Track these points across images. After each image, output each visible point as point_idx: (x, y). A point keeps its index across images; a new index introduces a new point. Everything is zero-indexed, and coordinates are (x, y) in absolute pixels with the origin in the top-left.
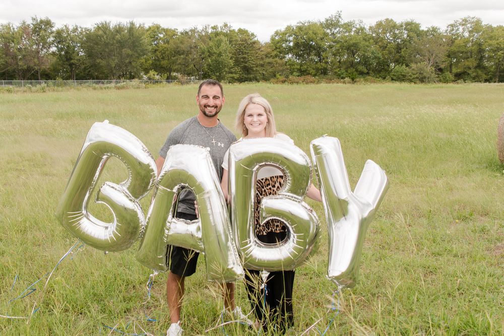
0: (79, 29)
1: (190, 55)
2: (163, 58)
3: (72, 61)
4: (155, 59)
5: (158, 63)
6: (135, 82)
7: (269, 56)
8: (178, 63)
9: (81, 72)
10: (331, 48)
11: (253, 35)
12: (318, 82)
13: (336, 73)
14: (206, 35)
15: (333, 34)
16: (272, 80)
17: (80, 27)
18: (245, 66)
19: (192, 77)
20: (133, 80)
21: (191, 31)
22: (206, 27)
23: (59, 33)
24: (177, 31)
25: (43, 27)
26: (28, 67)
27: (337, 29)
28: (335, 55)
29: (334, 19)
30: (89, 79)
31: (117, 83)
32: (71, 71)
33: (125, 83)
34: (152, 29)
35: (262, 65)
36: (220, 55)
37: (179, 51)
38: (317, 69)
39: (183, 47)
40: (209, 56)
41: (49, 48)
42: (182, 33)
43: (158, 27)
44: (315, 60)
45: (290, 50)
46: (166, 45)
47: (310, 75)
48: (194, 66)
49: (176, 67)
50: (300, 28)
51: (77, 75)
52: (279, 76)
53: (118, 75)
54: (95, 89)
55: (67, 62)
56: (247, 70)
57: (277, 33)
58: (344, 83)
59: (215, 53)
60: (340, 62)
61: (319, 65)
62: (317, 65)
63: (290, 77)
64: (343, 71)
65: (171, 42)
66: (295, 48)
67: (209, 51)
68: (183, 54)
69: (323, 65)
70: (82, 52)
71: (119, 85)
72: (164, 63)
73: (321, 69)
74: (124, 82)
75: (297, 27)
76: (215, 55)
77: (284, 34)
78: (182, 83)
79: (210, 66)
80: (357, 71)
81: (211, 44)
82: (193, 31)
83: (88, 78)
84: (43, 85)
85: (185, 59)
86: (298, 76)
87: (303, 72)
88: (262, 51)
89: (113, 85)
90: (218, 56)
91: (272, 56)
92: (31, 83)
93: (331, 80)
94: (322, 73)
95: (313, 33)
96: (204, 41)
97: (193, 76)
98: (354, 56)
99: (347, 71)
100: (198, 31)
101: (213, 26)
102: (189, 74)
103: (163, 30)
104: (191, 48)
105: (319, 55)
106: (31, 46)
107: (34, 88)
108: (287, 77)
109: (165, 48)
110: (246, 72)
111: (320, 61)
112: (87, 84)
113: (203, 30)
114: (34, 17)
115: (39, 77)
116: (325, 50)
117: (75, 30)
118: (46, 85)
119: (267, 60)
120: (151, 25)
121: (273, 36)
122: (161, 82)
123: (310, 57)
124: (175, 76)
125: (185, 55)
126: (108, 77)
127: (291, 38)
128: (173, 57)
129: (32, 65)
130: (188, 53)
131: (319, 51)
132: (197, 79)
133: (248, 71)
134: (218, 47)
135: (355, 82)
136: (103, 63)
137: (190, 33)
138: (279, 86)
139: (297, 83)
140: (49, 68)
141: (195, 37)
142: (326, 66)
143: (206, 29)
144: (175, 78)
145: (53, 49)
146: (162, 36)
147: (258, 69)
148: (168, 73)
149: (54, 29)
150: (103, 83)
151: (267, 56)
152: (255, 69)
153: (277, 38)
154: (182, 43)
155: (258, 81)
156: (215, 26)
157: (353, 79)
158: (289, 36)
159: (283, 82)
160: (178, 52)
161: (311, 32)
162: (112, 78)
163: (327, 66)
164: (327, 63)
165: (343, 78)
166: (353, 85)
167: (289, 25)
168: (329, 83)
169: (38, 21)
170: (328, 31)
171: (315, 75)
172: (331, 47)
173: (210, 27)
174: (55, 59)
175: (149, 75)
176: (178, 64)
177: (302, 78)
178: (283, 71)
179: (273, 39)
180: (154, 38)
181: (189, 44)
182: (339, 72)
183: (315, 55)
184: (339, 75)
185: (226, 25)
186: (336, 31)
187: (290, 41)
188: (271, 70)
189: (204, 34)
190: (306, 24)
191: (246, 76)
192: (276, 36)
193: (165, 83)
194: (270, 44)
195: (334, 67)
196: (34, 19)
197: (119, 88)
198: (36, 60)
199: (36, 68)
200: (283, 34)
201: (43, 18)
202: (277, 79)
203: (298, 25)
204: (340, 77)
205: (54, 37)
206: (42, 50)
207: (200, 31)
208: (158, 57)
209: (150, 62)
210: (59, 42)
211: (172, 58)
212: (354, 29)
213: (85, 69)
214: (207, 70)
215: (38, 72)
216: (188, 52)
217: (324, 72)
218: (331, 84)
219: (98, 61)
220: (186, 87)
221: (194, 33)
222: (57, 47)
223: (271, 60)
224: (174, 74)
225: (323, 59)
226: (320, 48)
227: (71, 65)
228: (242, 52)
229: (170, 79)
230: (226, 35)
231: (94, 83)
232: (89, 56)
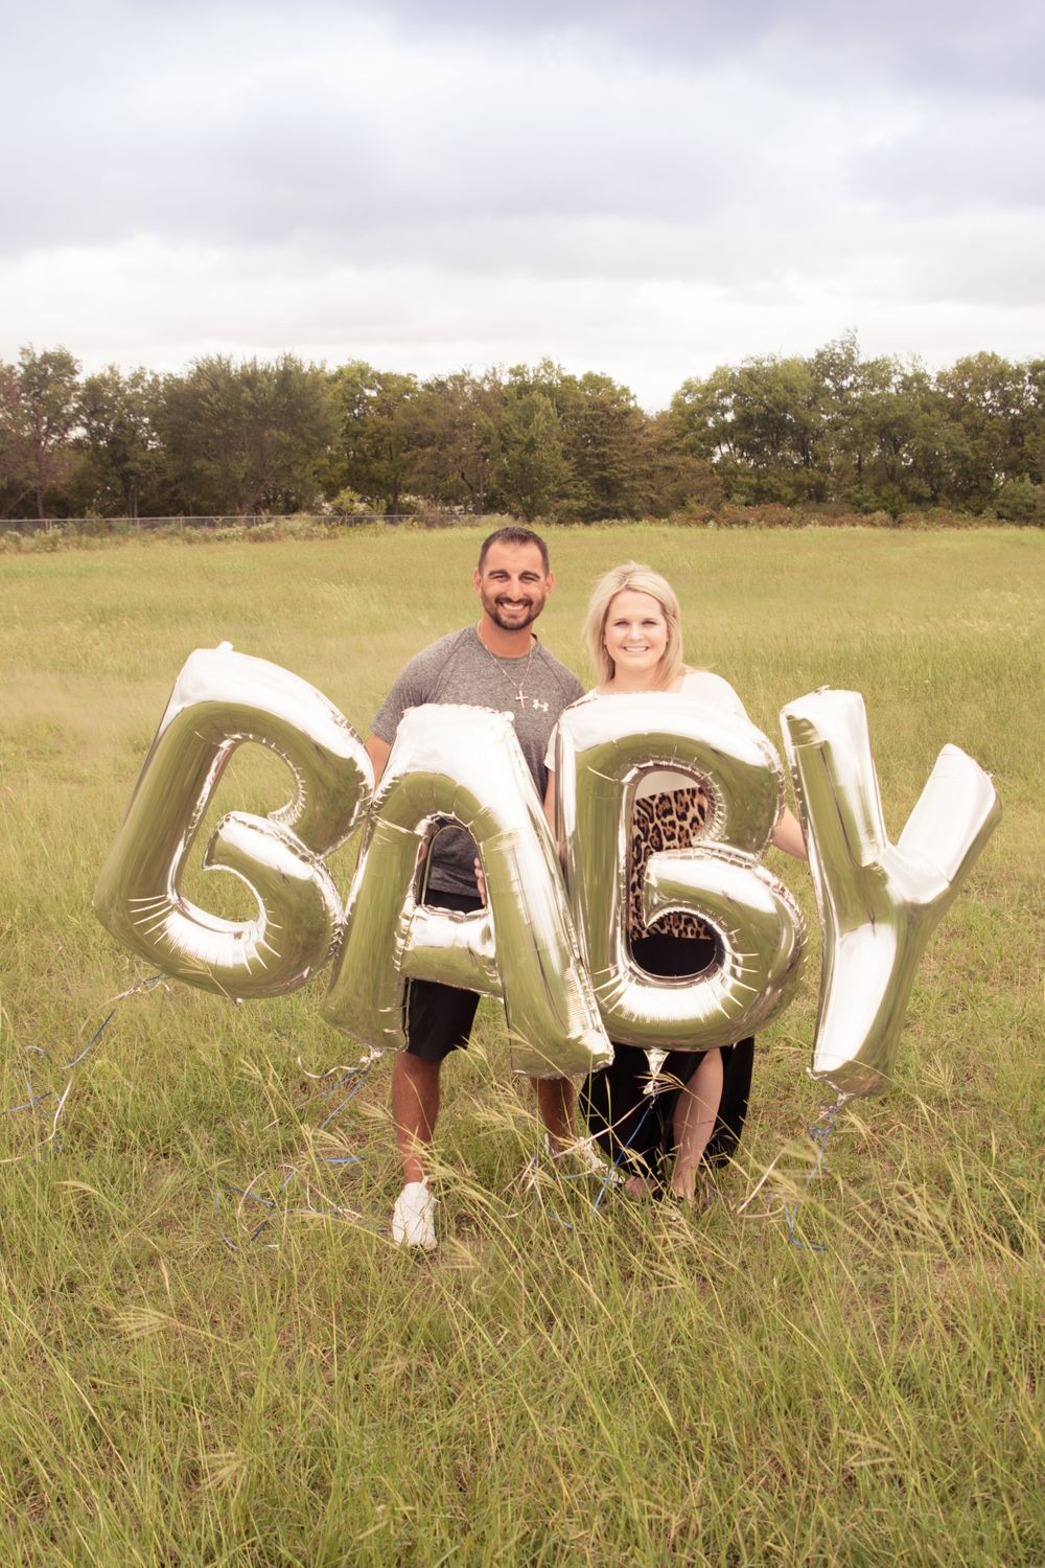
0: (149, 378)
1: (449, 447)
2: (377, 455)
3: (129, 465)
4: (355, 458)
5: (363, 468)
6: (300, 521)
7: (668, 448)
8: (416, 469)
9: (153, 495)
10: (837, 429)
11: (625, 391)
12: (801, 524)
13: (849, 496)
14: (492, 391)
15: (840, 391)
16: (675, 515)
17: (152, 373)
18: (603, 479)
19: (457, 508)
20: (295, 515)
21: (454, 378)
22: (494, 369)
23: (94, 389)
24: (414, 380)
25: (50, 371)
26: (11, 483)
27: (851, 379)
28: (845, 447)
29: (838, 350)
30: (175, 515)
31: (250, 523)
32: (127, 491)
33: (272, 525)
34: (348, 376)
35: (649, 476)
36: (531, 446)
37: (420, 437)
38: (799, 487)
39: (432, 424)
40: (504, 450)
41: (66, 431)
42: (428, 387)
43: (362, 371)
44: (792, 462)
45: (724, 433)
46: (384, 420)
47: (778, 504)
48: (463, 475)
49: (411, 480)
50: (751, 375)
51: (142, 503)
52: (694, 505)
53: (253, 501)
54: (190, 541)
55: (114, 469)
56: (607, 487)
57: (689, 388)
58: (872, 524)
59: (517, 442)
60: (859, 467)
61: (803, 476)
62: (797, 475)
63: (726, 508)
64: (868, 492)
65: (397, 411)
66: (738, 428)
67: (502, 437)
68: (430, 443)
69: (816, 474)
70: (153, 439)
71: (255, 529)
72: (380, 468)
73: (809, 486)
74: (269, 520)
75: (743, 371)
76: (520, 448)
77: (709, 389)
78: (430, 525)
79: (506, 475)
80: (904, 490)
81: (507, 416)
82: (459, 380)
83: (171, 510)
84: (53, 531)
85: (436, 456)
86: (747, 504)
87: (761, 495)
88: (648, 435)
89: (238, 529)
90: (527, 450)
91: (677, 449)
92: (19, 528)
93: (835, 516)
94: (811, 497)
95: (786, 387)
96: (488, 410)
97: (457, 504)
98: (897, 451)
99: (878, 493)
100: (473, 382)
101: (514, 366)
102: (447, 500)
103: (379, 378)
104: (455, 427)
105: (802, 448)
106: (20, 426)
107: (26, 541)
108: (717, 507)
109: (383, 427)
110: (605, 493)
111: (807, 461)
112: (166, 528)
113: (486, 378)
114: (27, 347)
115: (41, 509)
116: (819, 436)
117: (137, 379)
118: (59, 532)
119: (664, 461)
120: (344, 363)
121: (677, 396)
122: (370, 521)
123: (780, 454)
124: (409, 505)
125: (437, 445)
126: (225, 507)
127: (728, 402)
128: (405, 452)
129: (20, 477)
130: (446, 440)
131: (803, 437)
132: (471, 513)
133: (609, 491)
134: (527, 425)
135: (900, 522)
136: (213, 469)
137: (450, 386)
138: (693, 532)
139: (746, 523)
140: (66, 486)
141: (465, 399)
142: (822, 479)
143: (494, 374)
144: (409, 510)
145: (78, 432)
146: (374, 394)
147: (636, 484)
148: (390, 497)
149: (80, 379)
150: (212, 525)
151: (660, 450)
152: (626, 485)
153: (688, 400)
154: (429, 412)
155: (638, 520)
156: (519, 367)
157: (894, 515)
158: (722, 396)
159: (705, 521)
160: (417, 439)
161: (779, 387)
162: (238, 510)
163: (826, 478)
164: (825, 469)
165: (867, 511)
166: (896, 532)
167: (722, 365)
168: (831, 524)
169: (38, 356)
170: (828, 382)
171: (792, 503)
172: (835, 426)
173: (507, 368)
174: (81, 461)
175: (337, 501)
176: (418, 472)
177: (757, 510)
178: (706, 489)
179: (678, 404)
180: (352, 399)
181: (448, 417)
182: (858, 496)
183: (793, 447)
184: (858, 503)
185: (548, 365)
186: (846, 383)
187: (725, 409)
188: (671, 488)
189: (487, 387)
190: (765, 364)
191: (603, 504)
192: (685, 395)
193: (380, 523)
194: (671, 416)
195: (845, 481)
196: (24, 352)
197: (257, 538)
198: (32, 464)
199: (32, 484)
200: (707, 389)
201: (52, 349)
202: (691, 512)
203: (746, 365)
204: (860, 510)
205: (80, 398)
206: (47, 435)
207: (478, 381)
208: (361, 451)
209: (345, 465)
210: (93, 414)
211: (402, 454)
212: (896, 379)
213: (164, 484)
214: (495, 486)
215: (36, 495)
216: (444, 437)
217: (817, 494)
218: (836, 528)
219: (199, 463)
220: (438, 534)
221: (462, 386)
222: (86, 426)
223: (674, 460)
224: (408, 498)
225: (816, 458)
226: (806, 430)
227: (125, 476)
228: (594, 438)
229: (394, 513)
230: (548, 391)
231: (187, 523)
232: (174, 450)
